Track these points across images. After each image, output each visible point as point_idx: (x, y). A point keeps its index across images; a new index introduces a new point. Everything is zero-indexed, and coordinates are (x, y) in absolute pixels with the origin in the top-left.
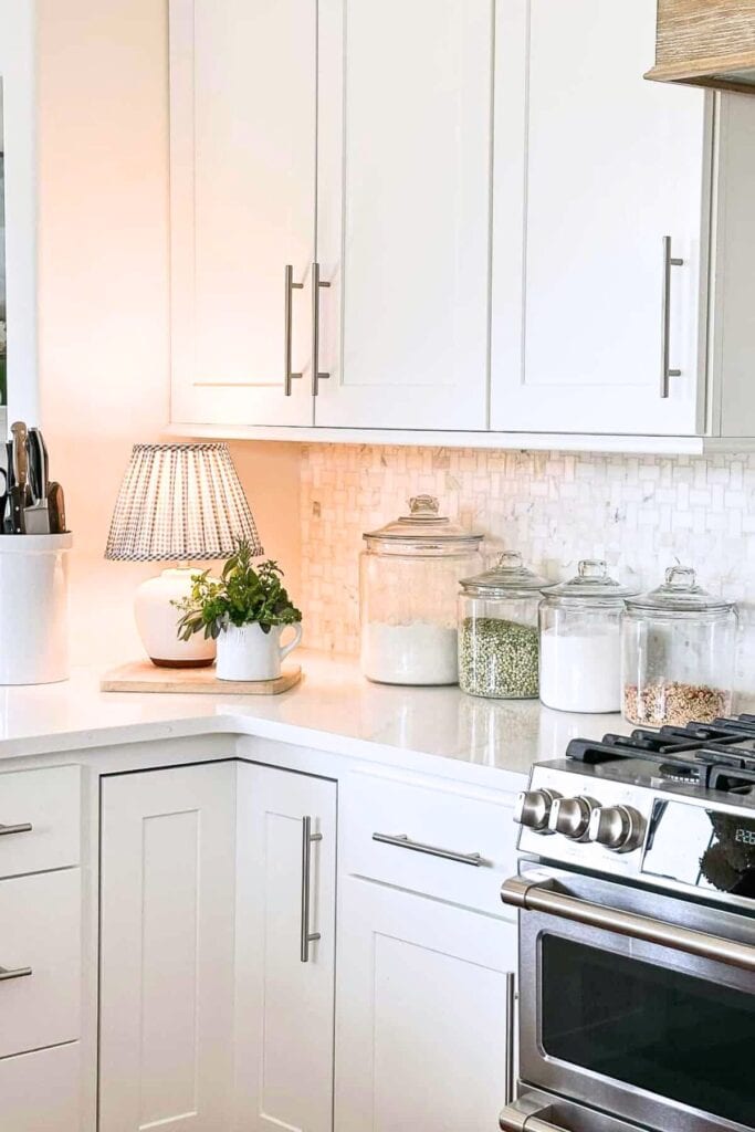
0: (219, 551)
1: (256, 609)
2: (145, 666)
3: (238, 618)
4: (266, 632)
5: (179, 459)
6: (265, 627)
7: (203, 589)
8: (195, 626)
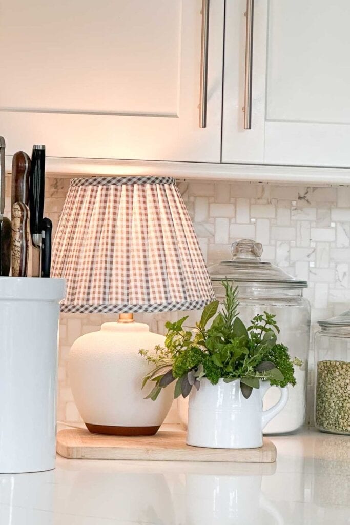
0: (164, 302)
1: (237, 366)
2: (80, 432)
3: (217, 373)
4: (247, 396)
5: (136, 193)
6: (246, 390)
7: (178, 338)
8: (162, 382)
